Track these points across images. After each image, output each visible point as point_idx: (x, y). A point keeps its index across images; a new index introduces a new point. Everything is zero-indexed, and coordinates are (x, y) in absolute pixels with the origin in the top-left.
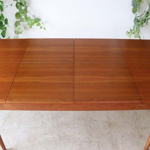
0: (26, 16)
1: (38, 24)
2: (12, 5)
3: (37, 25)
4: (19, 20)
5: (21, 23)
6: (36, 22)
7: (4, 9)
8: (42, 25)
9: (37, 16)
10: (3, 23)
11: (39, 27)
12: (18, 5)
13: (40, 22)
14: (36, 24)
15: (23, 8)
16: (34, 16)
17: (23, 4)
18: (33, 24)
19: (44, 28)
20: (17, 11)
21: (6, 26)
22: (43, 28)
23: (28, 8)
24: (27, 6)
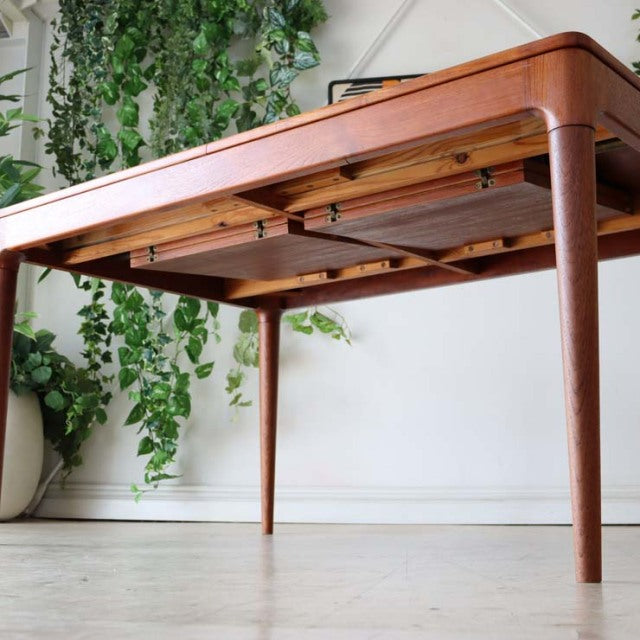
8: (339, 331)
14: (317, 331)
19: (347, 341)
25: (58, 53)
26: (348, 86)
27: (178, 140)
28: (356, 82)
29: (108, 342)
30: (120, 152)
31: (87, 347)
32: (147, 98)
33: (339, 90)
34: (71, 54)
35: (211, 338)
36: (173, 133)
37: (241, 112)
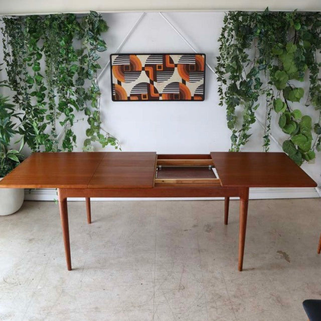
0: (98, 133)
1: (112, 142)
2: (83, 119)
3: (112, 145)
4: (90, 137)
5: (92, 142)
6: (111, 141)
7: (74, 124)
8: (117, 145)
9: (112, 134)
10: (70, 140)
11: (114, 147)
12: (91, 119)
13: (116, 141)
14: (109, 144)
15: (96, 124)
16: (109, 134)
17: (97, 118)
18: (106, 144)
19: (120, 149)
20: (89, 127)
21: (73, 144)
22: (118, 148)
23: (102, 125)
24: (100, 123)
25: (5, 42)
26: (117, 56)
27: (57, 80)
28: (120, 55)
29: (39, 148)
30: (35, 82)
31: (32, 151)
32: (42, 62)
33: (114, 58)
34: (11, 43)
35: (74, 147)
36: (55, 77)
37: (79, 70)
